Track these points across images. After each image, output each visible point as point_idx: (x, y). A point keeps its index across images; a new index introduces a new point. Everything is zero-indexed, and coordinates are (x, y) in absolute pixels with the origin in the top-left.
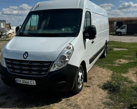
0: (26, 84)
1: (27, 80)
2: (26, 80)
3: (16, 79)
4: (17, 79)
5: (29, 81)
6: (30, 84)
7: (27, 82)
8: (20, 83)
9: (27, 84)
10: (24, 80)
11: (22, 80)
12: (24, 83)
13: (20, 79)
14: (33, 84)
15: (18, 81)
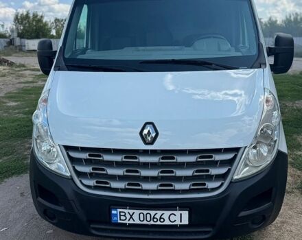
0: (152, 223)
1: (159, 213)
2: (153, 213)
3: (114, 212)
4: (119, 210)
5: (166, 214)
6: (167, 222)
7: (158, 216)
8: (131, 222)
9: (159, 223)
10: (145, 212)
11: (137, 212)
12: (145, 222)
13: (131, 212)
14: (178, 223)
15: (123, 218)
